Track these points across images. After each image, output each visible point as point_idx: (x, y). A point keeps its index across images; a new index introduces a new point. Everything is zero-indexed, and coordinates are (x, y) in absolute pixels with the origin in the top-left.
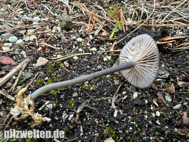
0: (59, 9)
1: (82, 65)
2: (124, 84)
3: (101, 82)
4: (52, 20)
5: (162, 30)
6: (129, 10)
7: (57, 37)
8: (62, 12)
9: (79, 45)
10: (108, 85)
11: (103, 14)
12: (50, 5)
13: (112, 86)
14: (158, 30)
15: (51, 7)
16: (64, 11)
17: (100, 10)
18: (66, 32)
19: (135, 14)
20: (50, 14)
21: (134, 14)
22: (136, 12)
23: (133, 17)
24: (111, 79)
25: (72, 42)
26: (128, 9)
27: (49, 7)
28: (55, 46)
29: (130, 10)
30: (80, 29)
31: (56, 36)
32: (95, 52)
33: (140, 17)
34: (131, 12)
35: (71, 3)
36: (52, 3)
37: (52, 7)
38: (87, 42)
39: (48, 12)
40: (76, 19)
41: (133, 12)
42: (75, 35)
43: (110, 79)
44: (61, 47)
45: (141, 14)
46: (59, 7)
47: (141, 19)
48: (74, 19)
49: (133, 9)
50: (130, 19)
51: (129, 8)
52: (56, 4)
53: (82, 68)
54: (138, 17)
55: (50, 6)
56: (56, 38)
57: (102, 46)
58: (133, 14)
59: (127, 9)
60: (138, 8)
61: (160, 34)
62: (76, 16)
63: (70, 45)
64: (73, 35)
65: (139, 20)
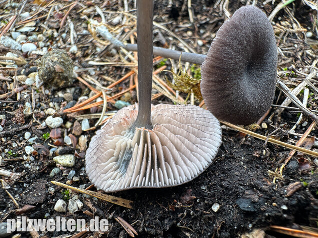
9: (42, 135)
25: (36, 122)
38: (67, 134)
39: (69, 39)
42: (59, 106)
60: (278, 82)
61: (285, 208)
62: (107, 62)
63: (26, 126)
64: (56, 104)
65: (264, 120)
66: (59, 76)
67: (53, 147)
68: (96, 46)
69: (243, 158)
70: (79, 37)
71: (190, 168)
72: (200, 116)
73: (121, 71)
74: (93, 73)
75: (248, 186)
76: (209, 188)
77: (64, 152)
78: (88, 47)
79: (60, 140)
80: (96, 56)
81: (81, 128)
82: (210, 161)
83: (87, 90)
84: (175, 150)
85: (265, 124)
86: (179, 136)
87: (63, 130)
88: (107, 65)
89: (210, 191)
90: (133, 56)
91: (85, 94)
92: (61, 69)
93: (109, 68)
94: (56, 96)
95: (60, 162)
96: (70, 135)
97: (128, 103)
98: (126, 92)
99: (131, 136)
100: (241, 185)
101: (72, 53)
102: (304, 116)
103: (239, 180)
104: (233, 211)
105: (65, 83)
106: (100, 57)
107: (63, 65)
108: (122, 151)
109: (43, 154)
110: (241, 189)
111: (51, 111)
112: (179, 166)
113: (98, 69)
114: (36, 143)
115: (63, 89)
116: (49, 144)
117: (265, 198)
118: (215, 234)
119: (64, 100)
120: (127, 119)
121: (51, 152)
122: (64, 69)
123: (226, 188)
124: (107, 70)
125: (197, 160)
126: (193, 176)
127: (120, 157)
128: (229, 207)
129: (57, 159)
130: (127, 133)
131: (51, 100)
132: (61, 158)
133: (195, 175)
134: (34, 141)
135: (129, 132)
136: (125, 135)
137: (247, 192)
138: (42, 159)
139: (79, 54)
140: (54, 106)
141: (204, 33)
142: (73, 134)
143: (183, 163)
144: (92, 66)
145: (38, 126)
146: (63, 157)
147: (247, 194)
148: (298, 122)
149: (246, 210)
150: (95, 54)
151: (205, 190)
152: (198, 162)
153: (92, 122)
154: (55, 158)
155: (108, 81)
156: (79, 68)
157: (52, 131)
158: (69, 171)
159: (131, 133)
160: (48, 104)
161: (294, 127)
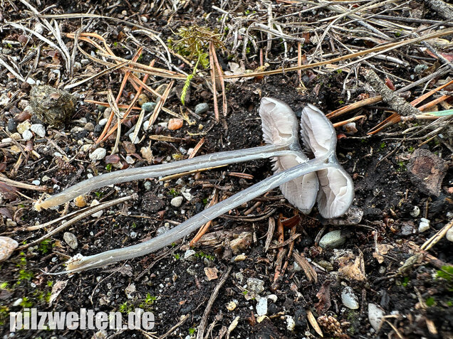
0: (37, 59)
1: (115, 231)
2: (231, 272)
3: (171, 277)
4: (22, 101)
5: (326, 89)
6: (232, 33)
7: (40, 153)
8: (49, 69)
9: (104, 169)
10: (189, 286)
11: (161, 58)
12: (10, 50)
13: (199, 286)
14: (315, 89)
15: (15, 58)
16: (53, 65)
17: (152, 42)
18: (63, 134)
19: (250, 45)
20: (14, 80)
21: (247, 46)
22: (251, 38)
23: (244, 54)
24: (197, 265)
25: (85, 163)
26: (230, 32)
27: (9, 57)
28: (37, 182)
29: (235, 34)
30: (102, 117)
31: (37, 151)
32: (150, 181)
33: (264, 51)
34: (238, 39)
35: (69, 35)
36: (16, 43)
37: (19, 57)
38: (125, 156)
39: (8, 75)
40: (89, 85)
41: (243, 40)
42: (90, 138)
43: (195, 264)
44: (53, 184)
45: (265, 44)
46: (38, 55)
47: (267, 59)
48: (84, 85)
49: (244, 29)
50: (238, 66)
51: (231, 27)
52: (30, 45)
53: (116, 241)
54: (258, 53)
55: (12, 54)
56: (38, 156)
57: (169, 158)
58: (245, 45)
59: (227, 31)
60: (257, 24)
61: (320, 102)
62: (87, 77)
63: (79, 172)
64: (84, 139)
65: (264, 62)
79: (124, 164)
81: (133, 143)
85: (267, 63)
88: (88, 82)
91: (99, 116)
94: (77, 132)
96: (127, 155)
102: (287, 43)
111: (86, 147)
113: (83, 90)
119: (89, 131)
131: (76, 138)
140: (85, 141)
141: (139, 6)
142: (130, 153)
144: (73, 89)
148: (286, 51)
160: (77, 144)
161: (286, 55)
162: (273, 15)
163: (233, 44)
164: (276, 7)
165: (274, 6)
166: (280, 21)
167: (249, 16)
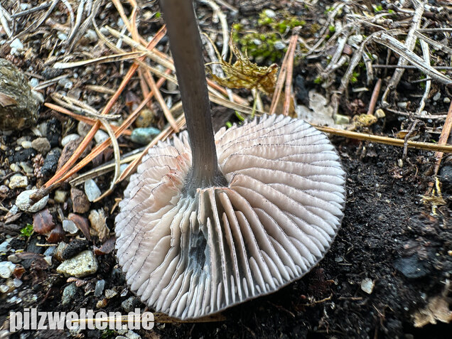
6: (336, 39)
9: (19, 231)
19: (361, 69)
21: (356, 69)
22: (366, 57)
23: (344, 82)
26: (334, 37)
29: (342, 42)
30: (71, 132)
33: (384, 85)
34: (343, 54)
40: (86, 71)
41: (351, 56)
42: (30, 166)
45: (391, 72)
47: (384, 102)
49: (359, 37)
50: (325, 102)
51: (339, 27)
54: (372, 87)
58: (352, 67)
59: (332, 33)
60: (385, 36)
62: (88, 58)
64: (22, 164)
65: (376, 105)
66: (11, 112)
67: (48, 247)
68: (56, 31)
69: (377, 185)
70: (18, 19)
71: (314, 238)
72: (295, 136)
73: (118, 70)
74: (69, 85)
75: (404, 234)
76: (349, 257)
77: (72, 253)
78: (41, 35)
79: (56, 231)
80: (63, 51)
81: (86, 198)
82: (341, 213)
83: (70, 121)
84: (278, 212)
85: (381, 110)
86: (276, 185)
87: (54, 209)
88: (90, 65)
89: (351, 262)
90: (131, 37)
91: (68, 129)
92: (10, 99)
93: (95, 69)
94: (18, 149)
95: (73, 272)
96: (71, 215)
97: (153, 130)
98: (143, 109)
99: (191, 205)
100: (394, 237)
101: (16, 57)
102: (433, 83)
103: (390, 230)
104: (395, 284)
105: (26, 121)
106: (72, 52)
107: (12, 90)
108: (183, 235)
109: (36, 269)
110: (398, 243)
111: (16, 180)
112: (294, 239)
113: (76, 75)
114: (13, 250)
115: (27, 132)
116: (38, 244)
117: (434, 247)
118: (379, 330)
119: (36, 152)
120: (173, 175)
121: (48, 259)
122: (16, 97)
123: (376, 250)
124: (92, 73)
125: (322, 220)
126: (323, 250)
127: (183, 245)
128: (387, 277)
129: (64, 267)
130: (181, 200)
131: (11, 159)
132: (71, 265)
133: (325, 247)
134: (7, 247)
135: (185, 196)
136: (179, 204)
137: (406, 246)
138: (37, 278)
139: (30, 53)
140: (21, 168)
142: (76, 213)
143: (299, 232)
144: (63, 72)
145: (6, 217)
146: (74, 262)
147: (408, 250)
148: (426, 96)
149: (416, 276)
150: (60, 47)
151: (343, 262)
152: (323, 223)
153: (103, 182)
154: (59, 269)
155: (101, 94)
156: (40, 80)
157: (36, 219)
158: (94, 284)
159: (189, 198)
160: (9, 168)
161: (423, 104)
162: (423, 22)
163: (330, 60)
164: (432, 10)
165: (428, 7)
166: (432, 35)
167: (378, 16)
